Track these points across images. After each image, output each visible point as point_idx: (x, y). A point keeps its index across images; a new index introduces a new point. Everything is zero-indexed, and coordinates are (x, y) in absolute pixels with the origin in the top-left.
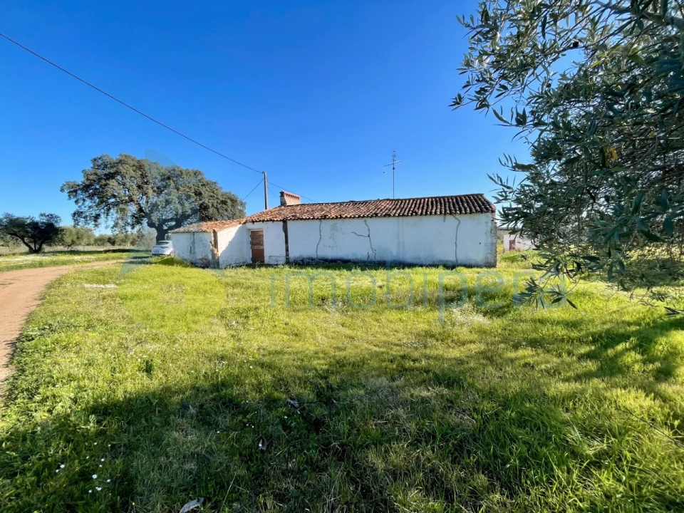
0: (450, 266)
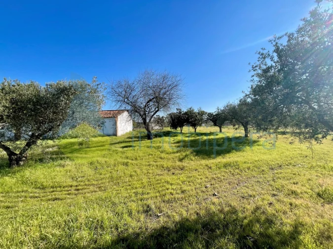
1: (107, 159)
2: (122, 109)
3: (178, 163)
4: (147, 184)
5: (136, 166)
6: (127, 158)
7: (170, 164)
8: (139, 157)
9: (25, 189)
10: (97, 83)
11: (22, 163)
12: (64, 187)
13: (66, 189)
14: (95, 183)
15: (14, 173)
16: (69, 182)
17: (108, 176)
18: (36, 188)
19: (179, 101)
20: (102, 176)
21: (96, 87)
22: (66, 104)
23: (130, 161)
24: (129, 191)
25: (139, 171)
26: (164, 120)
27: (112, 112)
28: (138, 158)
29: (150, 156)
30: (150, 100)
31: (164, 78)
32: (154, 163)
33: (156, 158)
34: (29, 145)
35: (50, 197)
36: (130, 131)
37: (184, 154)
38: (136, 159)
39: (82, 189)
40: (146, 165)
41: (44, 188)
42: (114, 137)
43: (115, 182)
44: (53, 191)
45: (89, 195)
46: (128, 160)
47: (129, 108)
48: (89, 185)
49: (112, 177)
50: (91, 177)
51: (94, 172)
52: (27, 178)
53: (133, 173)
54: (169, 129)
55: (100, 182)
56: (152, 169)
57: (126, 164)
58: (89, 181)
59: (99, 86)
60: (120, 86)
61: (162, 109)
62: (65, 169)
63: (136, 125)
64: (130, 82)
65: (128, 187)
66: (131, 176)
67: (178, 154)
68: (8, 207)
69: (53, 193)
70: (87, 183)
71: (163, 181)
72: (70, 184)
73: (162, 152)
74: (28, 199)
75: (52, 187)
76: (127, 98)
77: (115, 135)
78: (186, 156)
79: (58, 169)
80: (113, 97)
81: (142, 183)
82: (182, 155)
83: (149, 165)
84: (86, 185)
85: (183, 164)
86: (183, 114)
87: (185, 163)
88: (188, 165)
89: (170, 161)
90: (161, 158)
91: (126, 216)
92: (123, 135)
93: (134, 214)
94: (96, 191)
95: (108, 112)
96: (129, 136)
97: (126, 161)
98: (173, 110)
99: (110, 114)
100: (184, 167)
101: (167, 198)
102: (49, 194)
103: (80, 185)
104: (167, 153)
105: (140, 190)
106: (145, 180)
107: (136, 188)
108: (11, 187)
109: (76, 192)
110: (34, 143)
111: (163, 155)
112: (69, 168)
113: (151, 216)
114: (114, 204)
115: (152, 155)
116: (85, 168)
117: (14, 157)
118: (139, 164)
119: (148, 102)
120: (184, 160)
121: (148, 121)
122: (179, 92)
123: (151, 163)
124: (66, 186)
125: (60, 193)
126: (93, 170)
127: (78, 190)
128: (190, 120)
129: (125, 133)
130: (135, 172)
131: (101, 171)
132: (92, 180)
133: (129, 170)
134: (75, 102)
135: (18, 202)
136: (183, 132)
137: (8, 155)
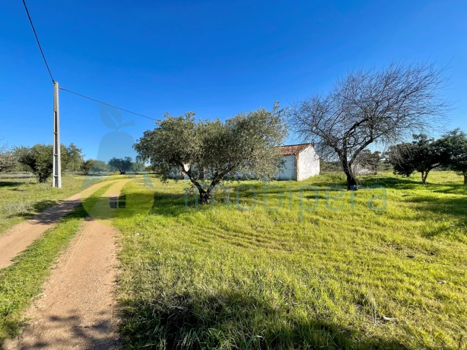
0: (279, 180)
1: (289, 211)
2: (308, 142)
3: (420, 240)
4: (354, 261)
5: (331, 228)
6: (316, 213)
7: (399, 237)
8: (336, 215)
9: (214, 227)
10: (279, 109)
11: (208, 201)
12: (245, 234)
13: (247, 236)
14: (277, 238)
15: (204, 209)
16: (249, 229)
17: (291, 232)
18: (221, 228)
19: (424, 118)
20: (284, 232)
21: (277, 115)
22: (246, 140)
23: (321, 219)
24: (325, 262)
25: (337, 236)
26: (379, 158)
27: (290, 148)
28: (333, 216)
29: (355, 217)
30: (358, 124)
31: (388, 80)
32: (365, 230)
33: (366, 222)
34: (213, 184)
35: (234, 241)
36: (316, 175)
37: (437, 225)
38: (330, 217)
39: (263, 242)
40: (348, 230)
41: (227, 230)
42: (294, 182)
43: (302, 243)
44: (236, 236)
45: (272, 251)
46: (318, 217)
47: (318, 139)
48: (270, 239)
49: (297, 236)
50: (271, 229)
51: (273, 224)
52: (214, 216)
53: (329, 238)
54: (390, 174)
55: (283, 238)
56: (362, 239)
57: (316, 222)
58: (269, 233)
59: (281, 113)
60: (306, 108)
61: (379, 139)
62: (244, 213)
63: (325, 167)
64: (321, 101)
65: (323, 256)
66: (325, 241)
67: (419, 223)
68: (204, 240)
69: (236, 238)
70: (268, 236)
71: (388, 264)
72: (250, 232)
73: (380, 214)
74: (217, 237)
75: (234, 231)
76: (316, 125)
77: (295, 179)
78: (442, 229)
79: (237, 212)
80: (296, 126)
81: (346, 256)
82: (430, 226)
83: (356, 231)
84: (266, 237)
85: (435, 244)
86: (432, 145)
87: (440, 243)
88: (448, 249)
89: (400, 233)
90: (379, 224)
91: (325, 296)
92: (306, 181)
93: (337, 297)
94: (279, 249)
95: (286, 148)
96: (315, 182)
97: (315, 217)
98: (407, 138)
99: (288, 151)
100: (437, 250)
101: (401, 295)
102: (232, 237)
103: (260, 235)
104: (392, 218)
105: (343, 266)
106: (350, 252)
107: (336, 261)
108: (203, 222)
109: (258, 243)
110: (218, 182)
111: (381, 219)
112: (247, 213)
113: (368, 312)
114: (305, 272)
115: (359, 215)
116: (263, 217)
117: (204, 195)
118: (336, 227)
119: (354, 127)
120: (435, 237)
121: (349, 159)
122: (424, 102)
123: (359, 228)
124: (247, 234)
125: (242, 240)
126: (273, 221)
127: (259, 241)
128: (452, 157)
129: (308, 177)
130: (332, 236)
131: (282, 224)
132: (272, 234)
133: (322, 232)
134: (255, 137)
135: (210, 237)
136: (427, 180)
137: (200, 192)
